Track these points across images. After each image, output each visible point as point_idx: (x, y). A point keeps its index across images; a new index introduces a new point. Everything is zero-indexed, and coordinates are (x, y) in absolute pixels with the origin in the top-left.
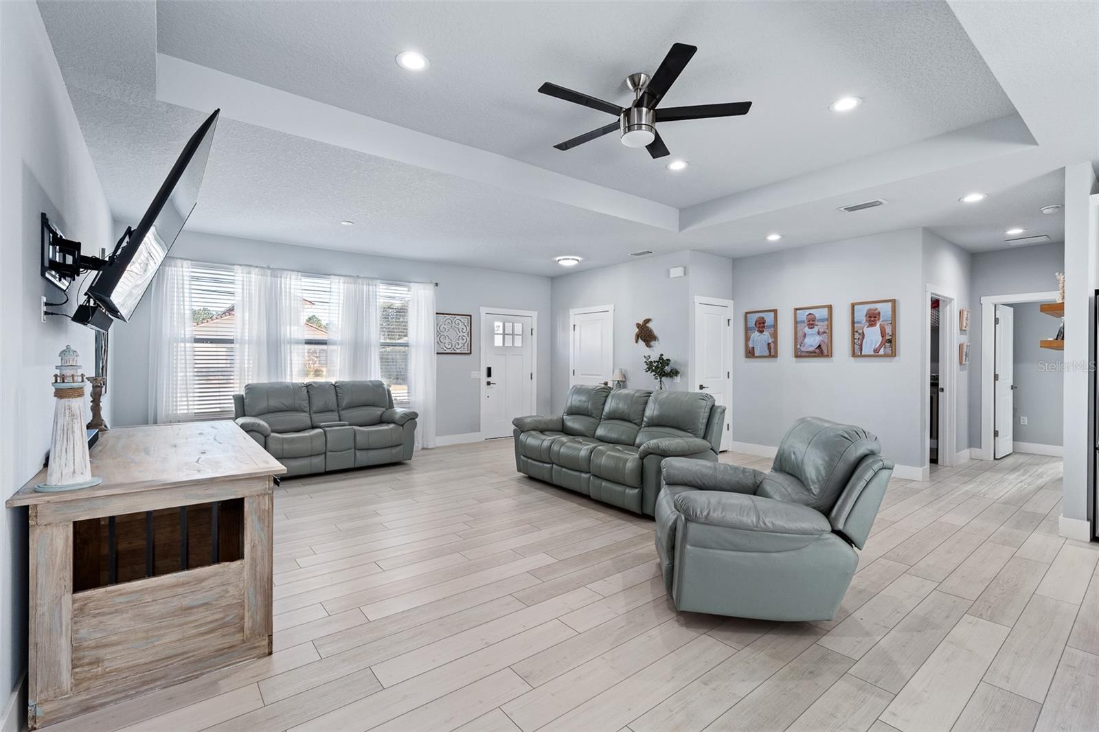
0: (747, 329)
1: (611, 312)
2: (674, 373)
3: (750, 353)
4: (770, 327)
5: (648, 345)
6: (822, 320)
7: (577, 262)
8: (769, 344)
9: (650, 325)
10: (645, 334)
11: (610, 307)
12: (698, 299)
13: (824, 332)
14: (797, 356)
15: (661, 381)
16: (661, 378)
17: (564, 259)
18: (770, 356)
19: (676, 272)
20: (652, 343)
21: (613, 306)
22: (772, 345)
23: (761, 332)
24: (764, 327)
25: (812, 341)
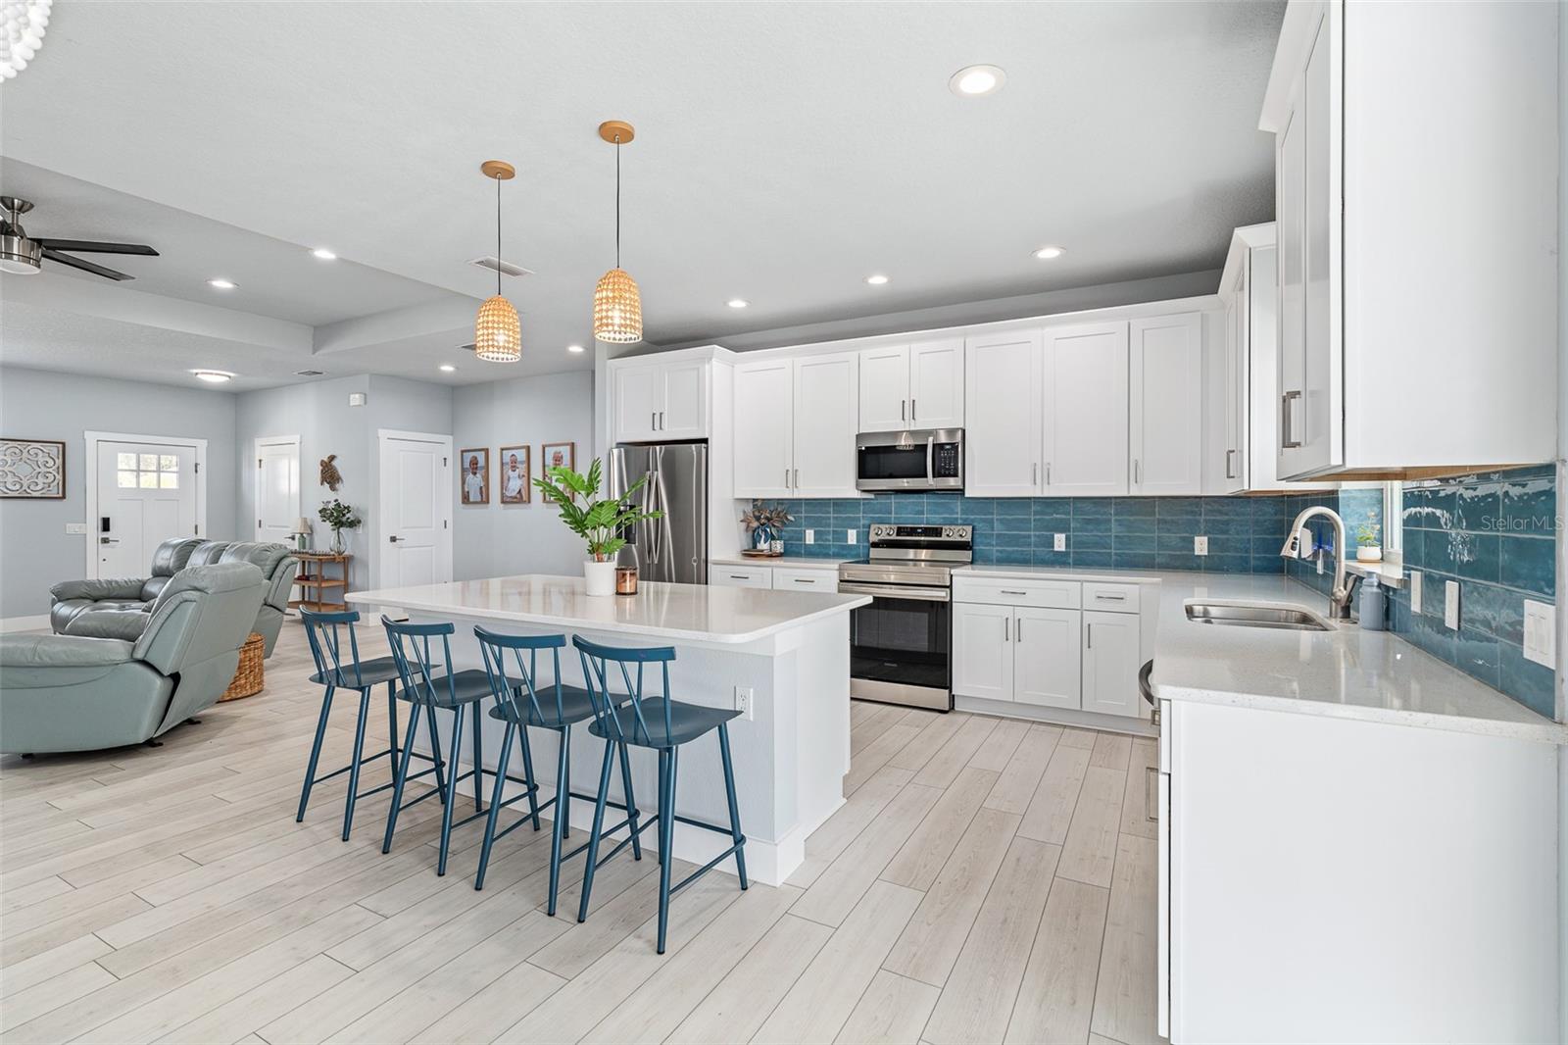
0: (463, 470)
1: (298, 444)
2: (353, 524)
3: (466, 499)
4: (482, 468)
5: (333, 488)
6: (521, 462)
7: (228, 379)
8: (481, 488)
9: (334, 463)
10: (330, 475)
11: (296, 439)
12: (383, 433)
13: (523, 476)
14: (503, 502)
15: (338, 533)
16: (338, 528)
17: (202, 373)
18: (482, 502)
19: (356, 399)
20: (337, 486)
21: (299, 437)
22: (484, 489)
23: (475, 474)
24: (476, 468)
25: (515, 485)
